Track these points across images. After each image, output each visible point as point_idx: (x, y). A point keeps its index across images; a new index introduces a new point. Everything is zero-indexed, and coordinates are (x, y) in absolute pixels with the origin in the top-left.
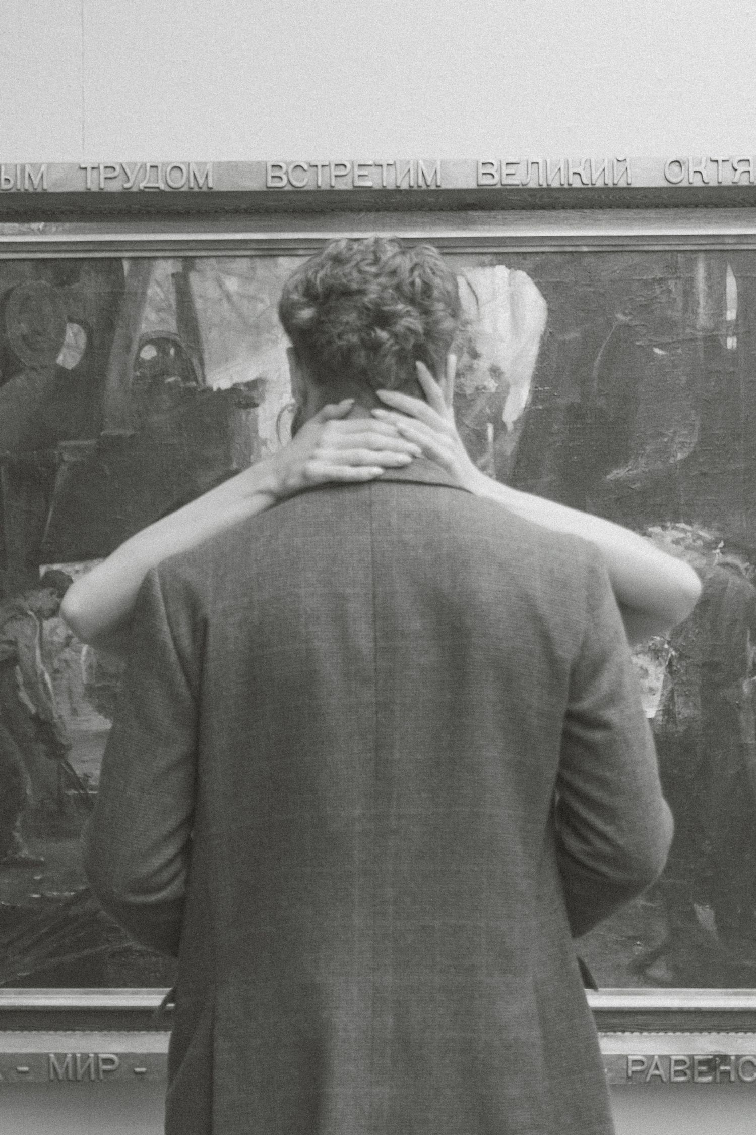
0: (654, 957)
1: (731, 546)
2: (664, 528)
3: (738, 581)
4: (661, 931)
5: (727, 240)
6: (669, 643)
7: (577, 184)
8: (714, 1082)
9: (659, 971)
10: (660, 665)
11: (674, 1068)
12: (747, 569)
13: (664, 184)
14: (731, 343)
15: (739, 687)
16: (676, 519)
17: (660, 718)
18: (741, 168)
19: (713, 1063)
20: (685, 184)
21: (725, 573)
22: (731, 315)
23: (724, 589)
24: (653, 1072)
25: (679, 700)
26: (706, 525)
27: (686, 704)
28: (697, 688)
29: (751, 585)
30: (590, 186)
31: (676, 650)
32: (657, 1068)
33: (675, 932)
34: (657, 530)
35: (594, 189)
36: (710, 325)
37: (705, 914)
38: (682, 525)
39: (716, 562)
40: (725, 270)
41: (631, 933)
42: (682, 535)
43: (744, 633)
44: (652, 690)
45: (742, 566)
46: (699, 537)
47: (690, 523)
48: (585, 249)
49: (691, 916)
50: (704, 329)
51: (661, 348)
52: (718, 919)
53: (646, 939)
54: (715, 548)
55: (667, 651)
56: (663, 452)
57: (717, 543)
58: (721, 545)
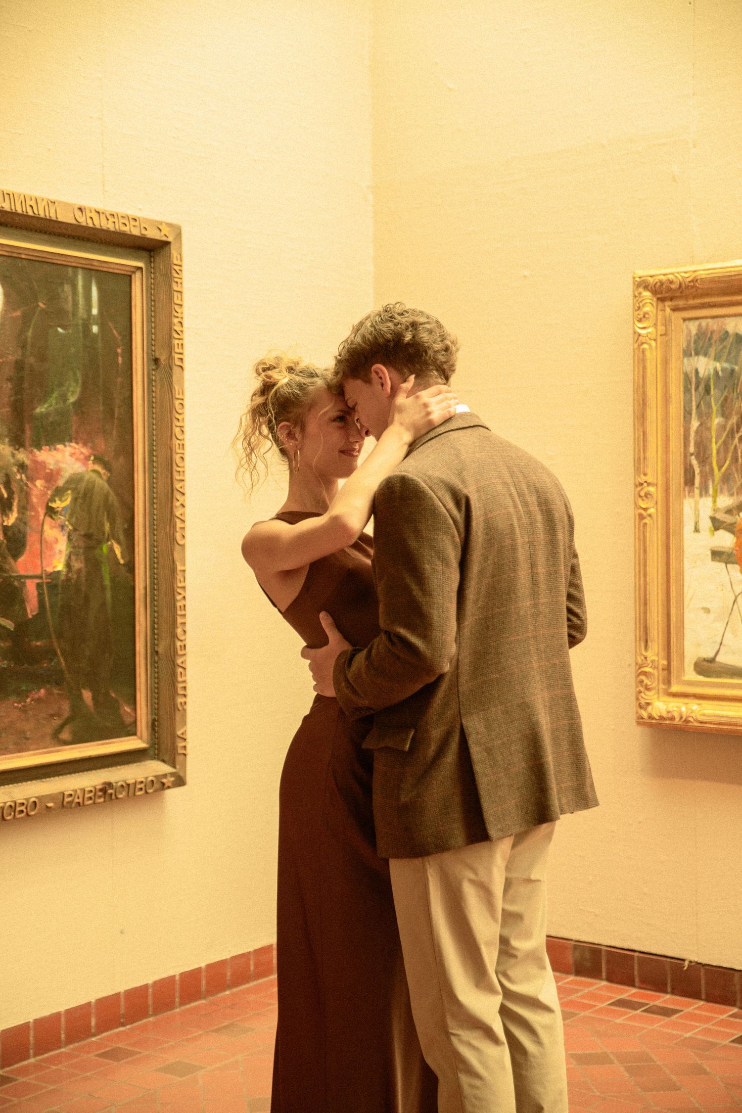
0: (62, 727)
1: (98, 460)
2: (65, 446)
3: (101, 482)
4: (66, 708)
5: (95, 263)
6: (68, 521)
7: (30, 213)
8: (104, 801)
9: (65, 735)
10: (64, 535)
11: (87, 796)
12: (105, 474)
13: (74, 222)
14: (95, 329)
15: (101, 549)
16: (70, 441)
17: (65, 570)
18: (111, 219)
19: (105, 790)
20: (84, 224)
21: (94, 476)
22: (95, 311)
23: (94, 487)
24: (77, 800)
25: (73, 558)
26: (85, 444)
27: (77, 560)
28: (81, 551)
29: (106, 485)
30: (37, 216)
31: (72, 525)
32: (78, 798)
33: (73, 708)
34: (60, 446)
35: (39, 219)
36: (85, 316)
37: (87, 695)
38: (73, 444)
39: (90, 469)
40: (91, 281)
41: (52, 712)
42: (73, 451)
43: (103, 513)
44: (60, 551)
45: (102, 471)
46: (82, 453)
47: (77, 443)
48: (23, 256)
49: (80, 696)
50: (83, 320)
51: (62, 328)
52: (94, 698)
53: (59, 715)
54: (89, 460)
55: (67, 527)
56: (64, 397)
57: (90, 457)
58: (92, 458)
